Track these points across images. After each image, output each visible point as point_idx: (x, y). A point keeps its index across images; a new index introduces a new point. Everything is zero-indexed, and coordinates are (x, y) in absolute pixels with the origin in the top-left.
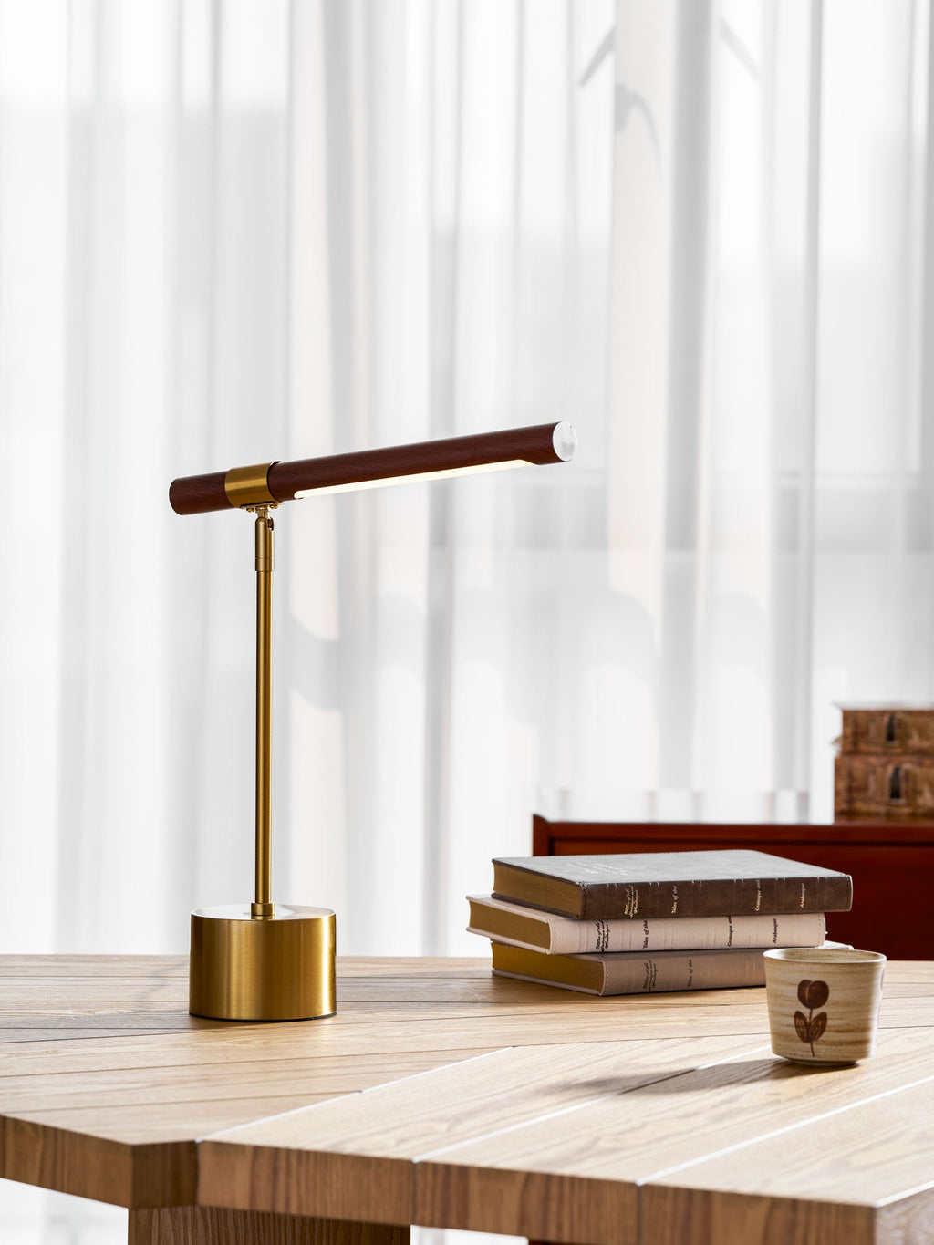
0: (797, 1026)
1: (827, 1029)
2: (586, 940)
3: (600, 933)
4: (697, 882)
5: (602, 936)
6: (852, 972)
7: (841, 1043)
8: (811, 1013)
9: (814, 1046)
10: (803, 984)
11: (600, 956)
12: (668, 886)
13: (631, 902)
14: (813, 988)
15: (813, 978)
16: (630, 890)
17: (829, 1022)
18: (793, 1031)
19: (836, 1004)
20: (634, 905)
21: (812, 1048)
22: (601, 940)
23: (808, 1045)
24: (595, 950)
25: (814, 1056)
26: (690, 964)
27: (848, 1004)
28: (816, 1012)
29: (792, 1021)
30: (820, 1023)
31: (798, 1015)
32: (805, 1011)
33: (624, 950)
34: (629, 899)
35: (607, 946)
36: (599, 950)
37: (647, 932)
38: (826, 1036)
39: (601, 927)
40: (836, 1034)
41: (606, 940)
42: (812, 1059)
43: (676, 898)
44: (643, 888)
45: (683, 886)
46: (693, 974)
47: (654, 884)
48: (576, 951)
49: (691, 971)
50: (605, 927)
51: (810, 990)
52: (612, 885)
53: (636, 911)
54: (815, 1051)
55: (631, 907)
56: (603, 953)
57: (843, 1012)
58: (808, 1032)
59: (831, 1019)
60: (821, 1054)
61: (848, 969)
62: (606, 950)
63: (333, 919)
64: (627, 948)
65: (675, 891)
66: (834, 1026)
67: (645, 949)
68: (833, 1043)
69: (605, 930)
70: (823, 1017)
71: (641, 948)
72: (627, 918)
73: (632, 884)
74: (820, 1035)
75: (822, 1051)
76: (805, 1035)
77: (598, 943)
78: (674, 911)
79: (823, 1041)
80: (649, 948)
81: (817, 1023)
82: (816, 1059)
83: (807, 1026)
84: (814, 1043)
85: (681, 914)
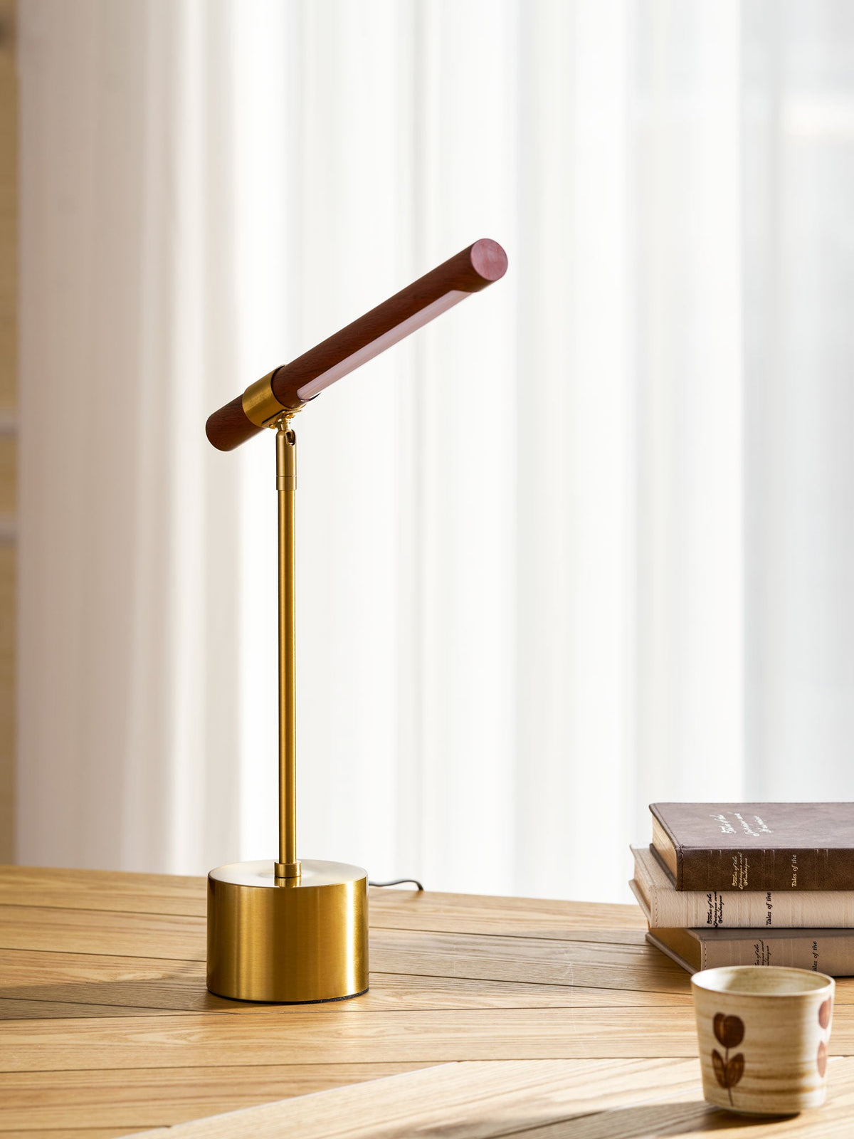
0: (715, 1068)
1: (745, 1073)
2: (694, 913)
3: (711, 906)
4: (822, 851)
5: (713, 909)
6: (772, 1007)
7: (762, 1092)
8: (727, 1054)
9: (733, 1094)
10: (718, 1018)
11: (712, 932)
12: (786, 854)
13: (739, 872)
14: (728, 1023)
15: (728, 1012)
16: (739, 857)
17: (747, 1066)
18: (712, 1072)
19: (754, 1044)
20: (744, 876)
21: (730, 1095)
22: (713, 914)
23: (725, 1092)
24: (707, 925)
25: (732, 1105)
26: (815, 947)
27: (768, 1045)
28: (733, 1052)
29: (709, 1060)
30: (737, 1066)
31: (715, 1055)
32: (721, 1050)
33: (742, 926)
34: (736, 868)
35: (721, 921)
36: (712, 925)
37: (770, 906)
38: (745, 1082)
39: (713, 898)
40: (756, 1081)
41: (719, 914)
42: (730, 1108)
43: (795, 869)
44: (754, 856)
45: (805, 855)
46: (817, 959)
47: (769, 851)
48: (683, 925)
49: (816, 956)
50: (718, 899)
51: (725, 1026)
52: (716, 852)
53: (746, 883)
54: (733, 1099)
55: (741, 876)
56: (716, 928)
57: (763, 1055)
58: (725, 1076)
59: (750, 1062)
60: (740, 1104)
61: (766, 1002)
62: (720, 925)
63: (362, 885)
64: (746, 924)
65: (794, 860)
66: (752, 1071)
67: (769, 926)
68: (752, 1091)
69: (718, 902)
70: (739, 1059)
71: (764, 924)
72: (736, 889)
73: (741, 851)
74: (738, 1080)
75: (743, 1100)
76: (723, 1079)
77: (710, 917)
78: (794, 884)
79: (743, 1088)
80: (774, 924)
81: (733, 1065)
82: (734, 1109)
83: (724, 1068)
84: (732, 1089)
85: (802, 887)
